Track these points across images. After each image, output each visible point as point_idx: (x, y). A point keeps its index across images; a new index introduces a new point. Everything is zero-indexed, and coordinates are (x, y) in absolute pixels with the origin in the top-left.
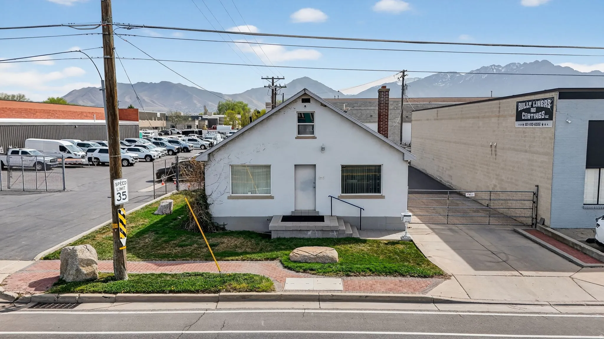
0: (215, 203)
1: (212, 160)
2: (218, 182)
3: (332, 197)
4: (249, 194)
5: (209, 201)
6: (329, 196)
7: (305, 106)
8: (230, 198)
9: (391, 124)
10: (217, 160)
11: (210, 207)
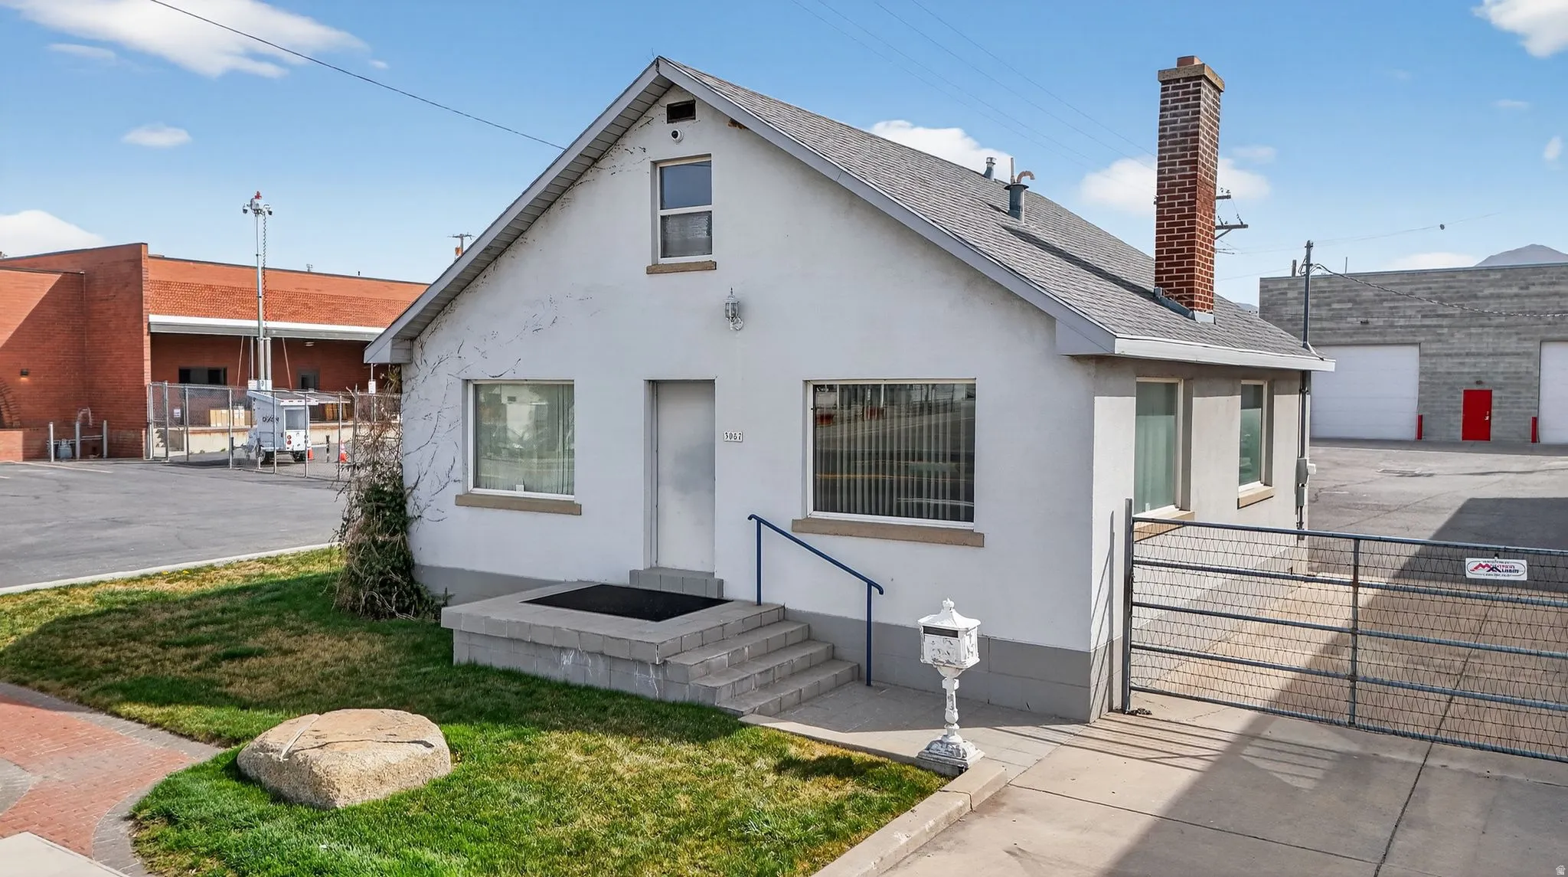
0: (426, 514)
1: (419, 363)
2: (433, 440)
3: (760, 521)
4: (520, 493)
5: (411, 510)
6: (750, 518)
7: (675, 135)
8: (464, 500)
10: (432, 360)
11: (414, 527)
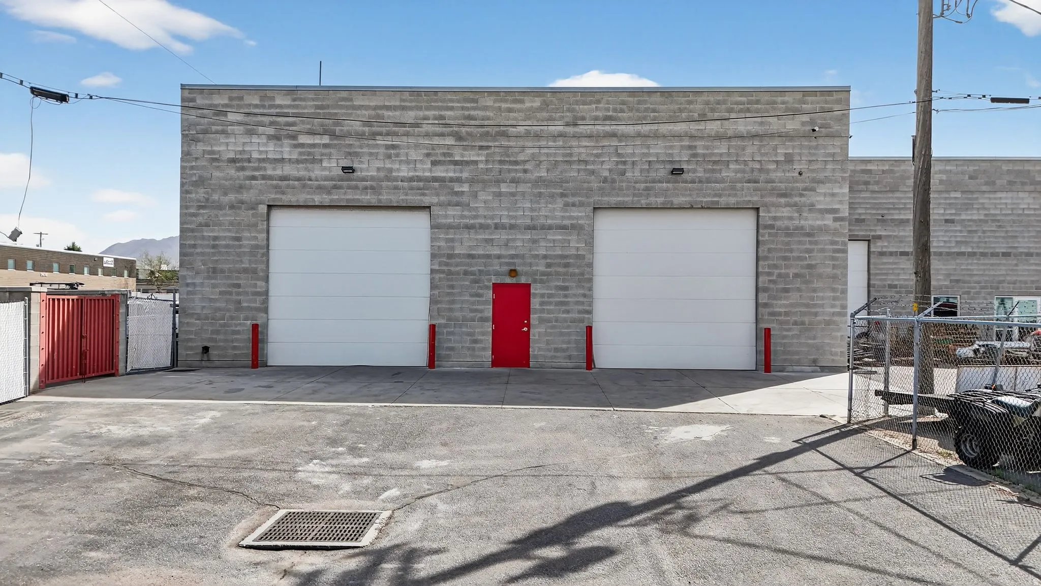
9: (791, 218)
